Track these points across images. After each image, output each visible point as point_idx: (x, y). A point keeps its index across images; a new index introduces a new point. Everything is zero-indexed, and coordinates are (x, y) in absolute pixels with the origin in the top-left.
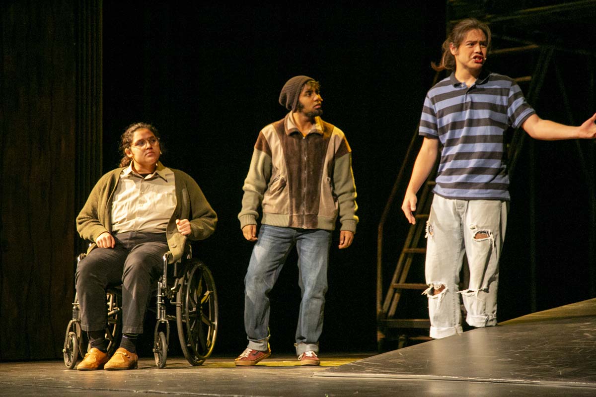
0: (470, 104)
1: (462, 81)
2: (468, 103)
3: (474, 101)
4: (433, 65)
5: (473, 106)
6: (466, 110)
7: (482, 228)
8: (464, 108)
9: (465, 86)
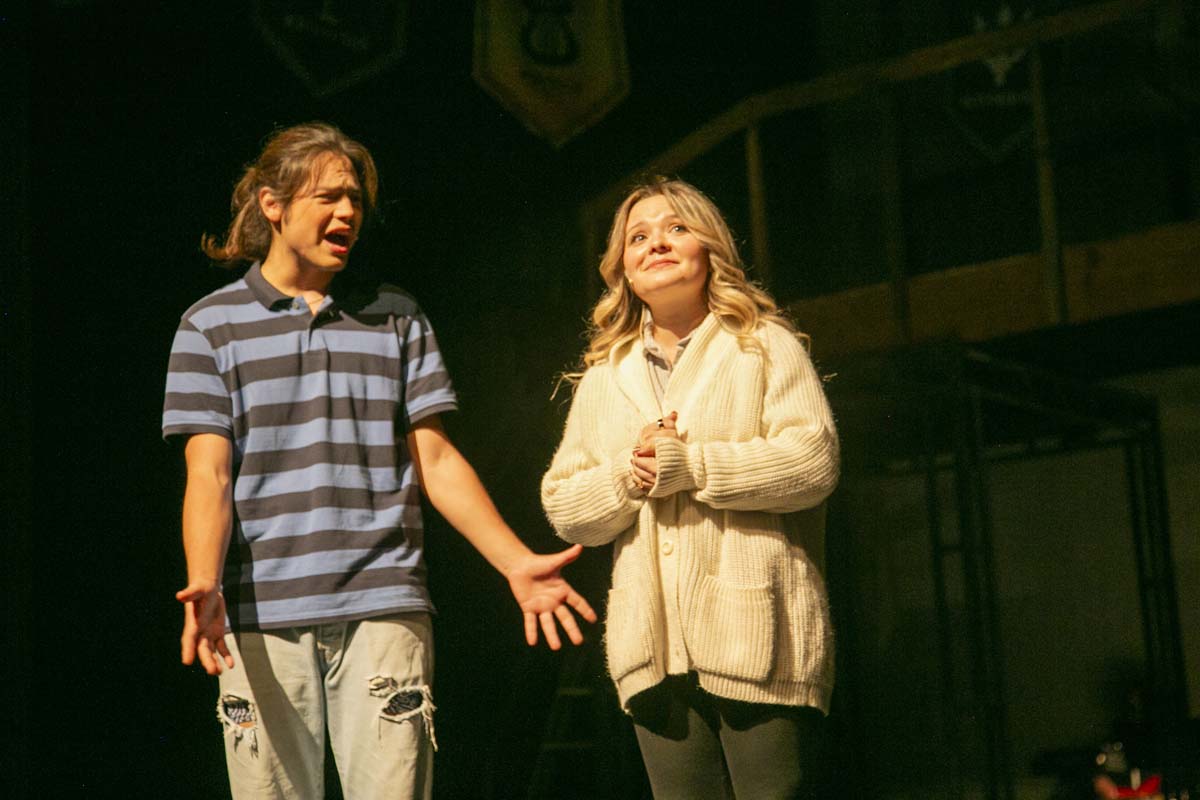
0: (324, 357)
1: (290, 292)
2: (318, 353)
3: (333, 348)
4: (208, 243)
5: (331, 362)
6: (314, 370)
7: (404, 683)
8: (305, 365)
9: (303, 305)
